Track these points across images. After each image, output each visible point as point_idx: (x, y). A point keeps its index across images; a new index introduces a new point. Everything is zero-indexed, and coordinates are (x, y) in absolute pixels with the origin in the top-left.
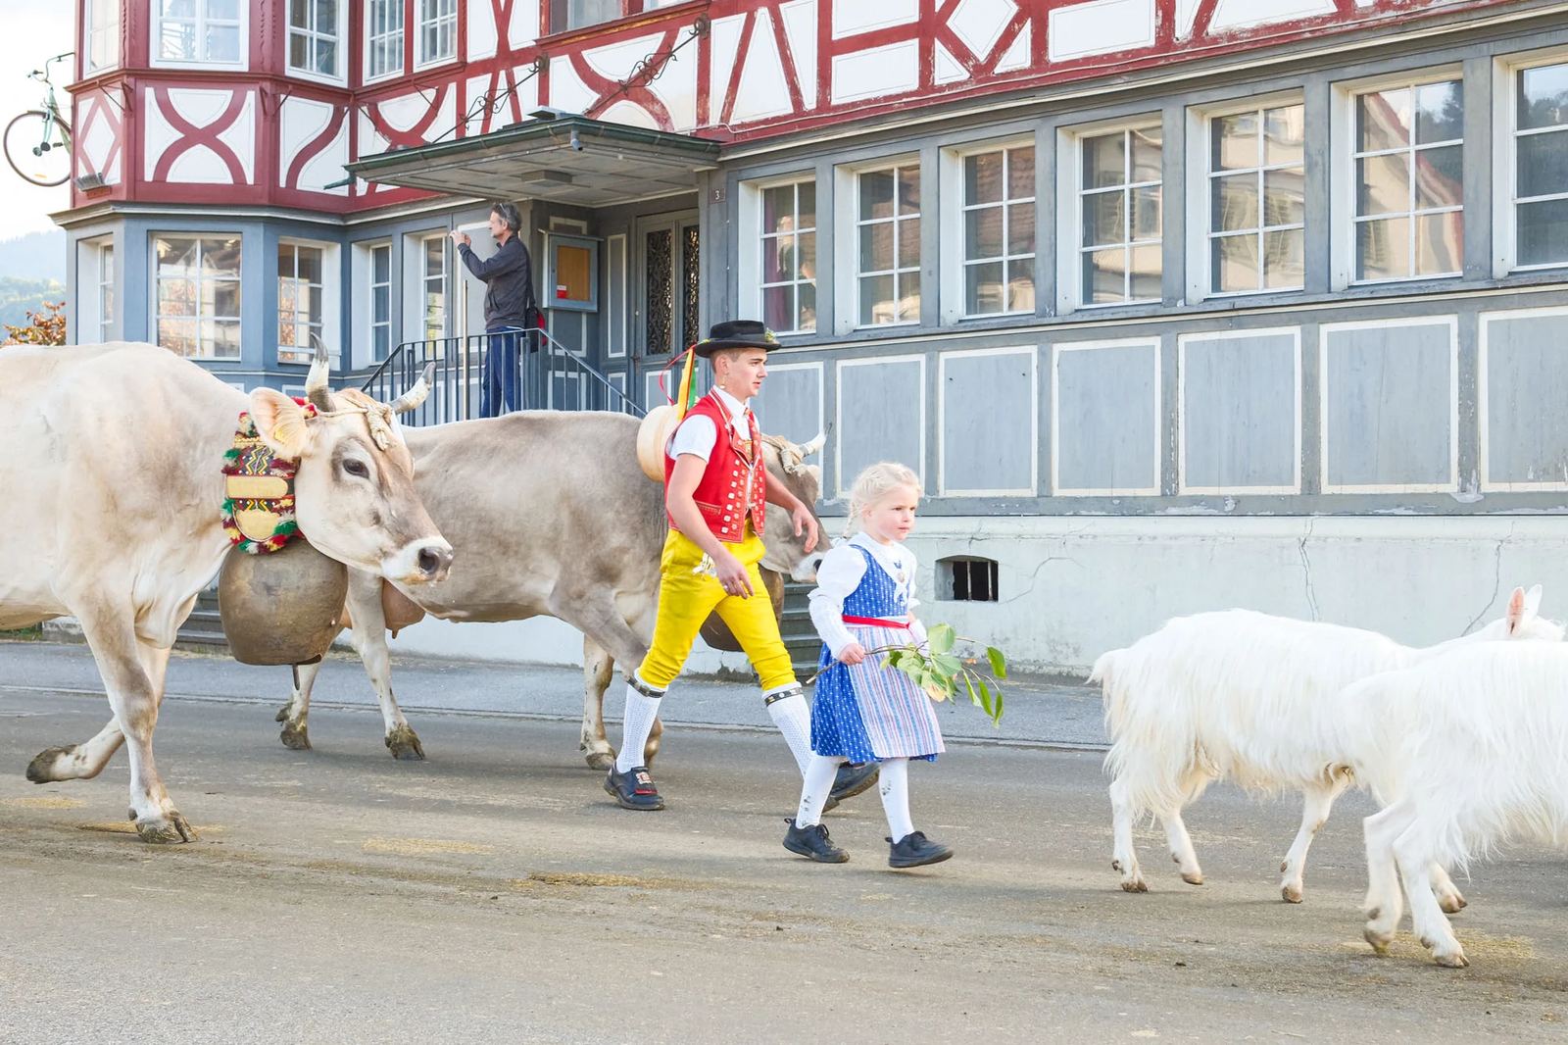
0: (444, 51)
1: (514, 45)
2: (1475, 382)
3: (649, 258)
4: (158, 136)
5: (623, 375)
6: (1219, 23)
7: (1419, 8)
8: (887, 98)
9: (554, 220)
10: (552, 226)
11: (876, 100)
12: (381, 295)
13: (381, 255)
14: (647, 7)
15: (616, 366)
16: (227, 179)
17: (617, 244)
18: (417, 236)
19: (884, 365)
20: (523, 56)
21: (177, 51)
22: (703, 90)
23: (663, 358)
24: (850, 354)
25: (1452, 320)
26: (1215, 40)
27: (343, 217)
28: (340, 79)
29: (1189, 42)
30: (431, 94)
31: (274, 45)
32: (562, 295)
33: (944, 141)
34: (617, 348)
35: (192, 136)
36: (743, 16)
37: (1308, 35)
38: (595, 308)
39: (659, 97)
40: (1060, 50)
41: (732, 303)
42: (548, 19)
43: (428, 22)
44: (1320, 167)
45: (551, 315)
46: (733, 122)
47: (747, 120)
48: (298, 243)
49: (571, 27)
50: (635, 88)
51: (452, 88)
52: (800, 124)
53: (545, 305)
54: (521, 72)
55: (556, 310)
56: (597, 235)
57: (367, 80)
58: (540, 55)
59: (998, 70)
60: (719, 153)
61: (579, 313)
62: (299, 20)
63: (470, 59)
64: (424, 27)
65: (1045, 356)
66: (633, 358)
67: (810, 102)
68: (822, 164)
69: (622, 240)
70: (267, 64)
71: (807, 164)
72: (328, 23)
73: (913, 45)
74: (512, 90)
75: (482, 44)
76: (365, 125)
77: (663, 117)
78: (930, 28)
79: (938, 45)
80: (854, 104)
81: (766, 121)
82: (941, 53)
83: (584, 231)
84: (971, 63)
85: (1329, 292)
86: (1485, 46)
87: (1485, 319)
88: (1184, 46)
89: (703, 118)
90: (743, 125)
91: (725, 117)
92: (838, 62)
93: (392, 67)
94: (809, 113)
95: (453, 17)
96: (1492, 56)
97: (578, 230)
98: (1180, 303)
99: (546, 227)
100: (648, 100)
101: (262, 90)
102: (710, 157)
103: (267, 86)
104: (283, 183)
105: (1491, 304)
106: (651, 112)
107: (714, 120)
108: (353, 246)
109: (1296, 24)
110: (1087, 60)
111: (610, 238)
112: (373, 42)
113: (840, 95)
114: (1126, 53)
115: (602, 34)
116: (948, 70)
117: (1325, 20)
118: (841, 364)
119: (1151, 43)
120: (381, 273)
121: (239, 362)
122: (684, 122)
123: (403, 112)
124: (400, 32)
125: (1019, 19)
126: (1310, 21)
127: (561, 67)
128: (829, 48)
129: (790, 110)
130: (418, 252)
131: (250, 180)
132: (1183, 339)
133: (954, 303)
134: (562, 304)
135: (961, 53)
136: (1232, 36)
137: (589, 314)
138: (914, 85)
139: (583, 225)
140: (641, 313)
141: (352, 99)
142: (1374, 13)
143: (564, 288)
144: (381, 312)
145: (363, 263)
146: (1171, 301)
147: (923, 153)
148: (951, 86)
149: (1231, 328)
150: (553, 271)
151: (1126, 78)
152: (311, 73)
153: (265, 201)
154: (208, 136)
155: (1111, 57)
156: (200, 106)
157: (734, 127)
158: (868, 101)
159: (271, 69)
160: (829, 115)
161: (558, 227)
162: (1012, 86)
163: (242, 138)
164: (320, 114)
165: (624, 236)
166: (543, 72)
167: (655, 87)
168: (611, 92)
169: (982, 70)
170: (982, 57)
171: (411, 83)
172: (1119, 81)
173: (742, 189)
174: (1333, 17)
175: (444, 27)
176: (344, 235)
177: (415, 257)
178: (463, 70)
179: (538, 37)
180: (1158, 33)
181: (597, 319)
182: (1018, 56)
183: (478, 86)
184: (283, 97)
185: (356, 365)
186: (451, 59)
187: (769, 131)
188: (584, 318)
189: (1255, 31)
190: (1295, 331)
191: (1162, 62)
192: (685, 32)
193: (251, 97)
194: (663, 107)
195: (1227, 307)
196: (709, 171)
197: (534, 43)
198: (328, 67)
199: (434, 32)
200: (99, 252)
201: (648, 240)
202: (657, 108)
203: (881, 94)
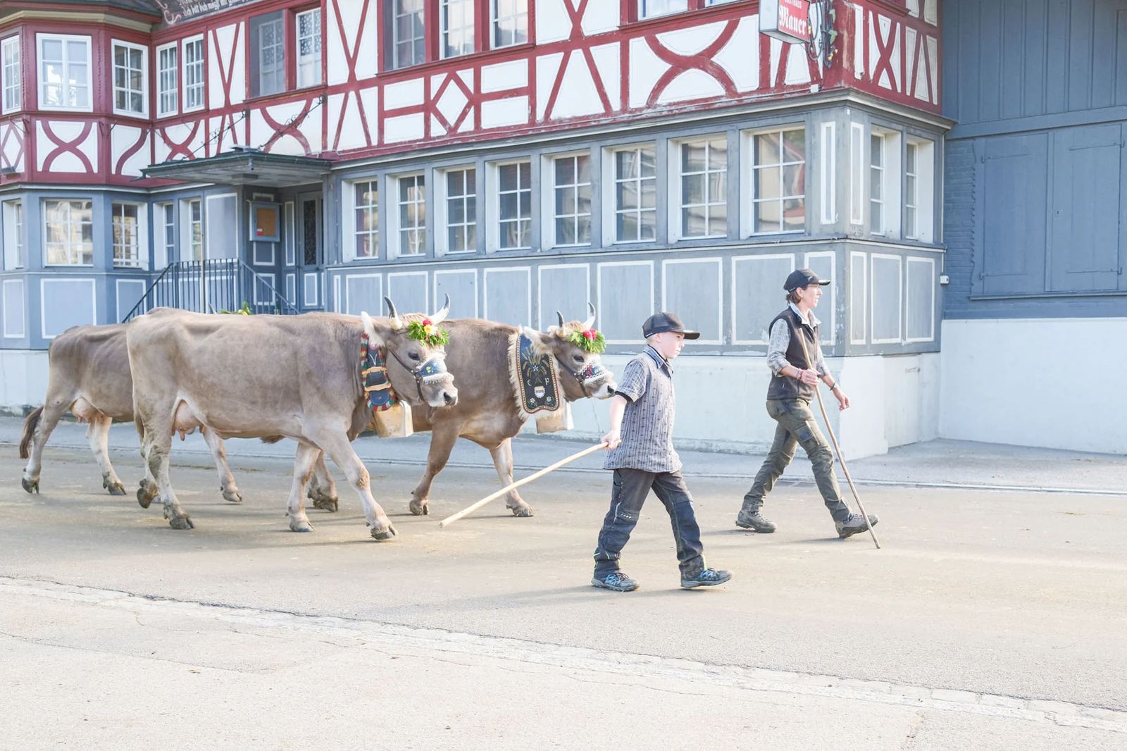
0: (198, 103)
1: (233, 102)
2: (661, 293)
3: (305, 215)
4: (44, 147)
5: (294, 275)
6: (554, 116)
7: (639, 113)
8: (410, 142)
9: (255, 195)
10: (254, 198)
11: (405, 142)
12: (169, 230)
13: (169, 209)
14: (299, 86)
15: (290, 270)
16: (83, 170)
17: (290, 206)
18: (187, 200)
19: (409, 276)
20: (236, 108)
21: (55, 101)
22: (325, 132)
23: (312, 267)
24: (394, 270)
25: (651, 263)
26: (554, 122)
27: (147, 189)
28: (145, 115)
29: (543, 123)
30: (191, 125)
31: (106, 98)
32: (260, 234)
33: (436, 165)
34: (290, 261)
35: (62, 147)
36: (343, 95)
37: (593, 124)
38: (278, 240)
39: (304, 134)
40: (485, 124)
41: (339, 242)
42: (249, 90)
43: (190, 86)
44: (597, 188)
45: (254, 244)
46: (339, 149)
47: (346, 149)
48: (123, 203)
49: (262, 94)
50: (292, 128)
51: (202, 123)
52: (371, 152)
53: (251, 239)
54: (237, 116)
55: (257, 242)
56: (279, 201)
57: (160, 115)
58: (246, 107)
59: (460, 131)
60: (331, 166)
61: (270, 243)
62: (121, 83)
63: (212, 107)
64: (188, 89)
65: (480, 274)
66: (298, 267)
67: (375, 142)
68: (380, 173)
69: (291, 205)
70: (103, 108)
71: (373, 173)
72: (138, 85)
73: (420, 116)
74: (232, 127)
75: (217, 101)
76: (159, 140)
77: (306, 145)
78: (428, 107)
79: (432, 116)
80: (395, 144)
81: (354, 150)
82: (434, 120)
83: (272, 200)
84: (447, 127)
85: (601, 247)
86: (664, 133)
87: (665, 262)
88: (540, 124)
89: (325, 147)
90: (343, 151)
91: (335, 146)
92: (387, 121)
93: (172, 109)
94: (374, 147)
95: (202, 84)
96: (668, 139)
97: (268, 200)
98: (539, 251)
99: (251, 198)
100: (298, 135)
101: (100, 124)
102: (327, 168)
103: (103, 120)
104: (114, 172)
105: (668, 256)
106: (300, 142)
107: (330, 148)
108: (154, 205)
109: (588, 117)
110: (498, 129)
111: (287, 203)
112: (162, 95)
113: (388, 139)
114: (515, 126)
115: (276, 99)
116: (437, 130)
117: (600, 116)
118: (390, 275)
119: (526, 121)
120: (169, 220)
121: (91, 267)
122: (316, 149)
123: (178, 133)
124: (176, 90)
125: (468, 106)
126: (594, 116)
127: (256, 114)
128: (383, 115)
129: (365, 145)
130: (188, 208)
131: (95, 170)
132: (541, 268)
133: (442, 245)
134: (260, 238)
135: (443, 121)
136: (561, 121)
137: (275, 243)
138: (422, 136)
139: (272, 196)
140: (302, 243)
141: (150, 126)
142: (620, 114)
143: (260, 230)
144: (170, 240)
145: (160, 213)
146: (535, 250)
147: (426, 170)
148: (439, 137)
149: (560, 263)
150: (255, 221)
151: (513, 140)
152: (129, 112)
153: (104, 182)
154: (72, 147)
155: (509, 128)
156: (67, 131)
157: (339, 152)
158: (401, 143)
159: (106, 111)
160: (383, 150)
161: (258, 199)
162: (465, 140)
163: (90, 147)
164: (134, 133)
165: (293, 203)
166: (248, 116)
167: (301, 128)
168: (280, 131)
169: (452, 130)
170: (452, 122)
171: (181, 119)
172: (509, 141)
173: (344, 184)
174: (603, 115)
175: (198, 89)
176: (148, 198)
177: (186, 211)
178: (207, 113)
179: (244, 99)
180: (529, 117)
181: (280, 246)
182: (468, 125)
183: (215, 123)
184: (112, 125)
185: (157, 267)
186: (202, 107)
187: (356, 155)
188: (273, 245)
189: (570, 119)
190: (587, 265)
191: (530, 133)
192: (316, 101)
193: (95, 126)
194: (305, 139)
195: (558, 253)
196: (327, 175)
197: (242, 102)
198: (139, 109)
199: (193, 90)
200: (15, 208)
201: (305, 205)
202: (303, 140)
203: (407, 140)
